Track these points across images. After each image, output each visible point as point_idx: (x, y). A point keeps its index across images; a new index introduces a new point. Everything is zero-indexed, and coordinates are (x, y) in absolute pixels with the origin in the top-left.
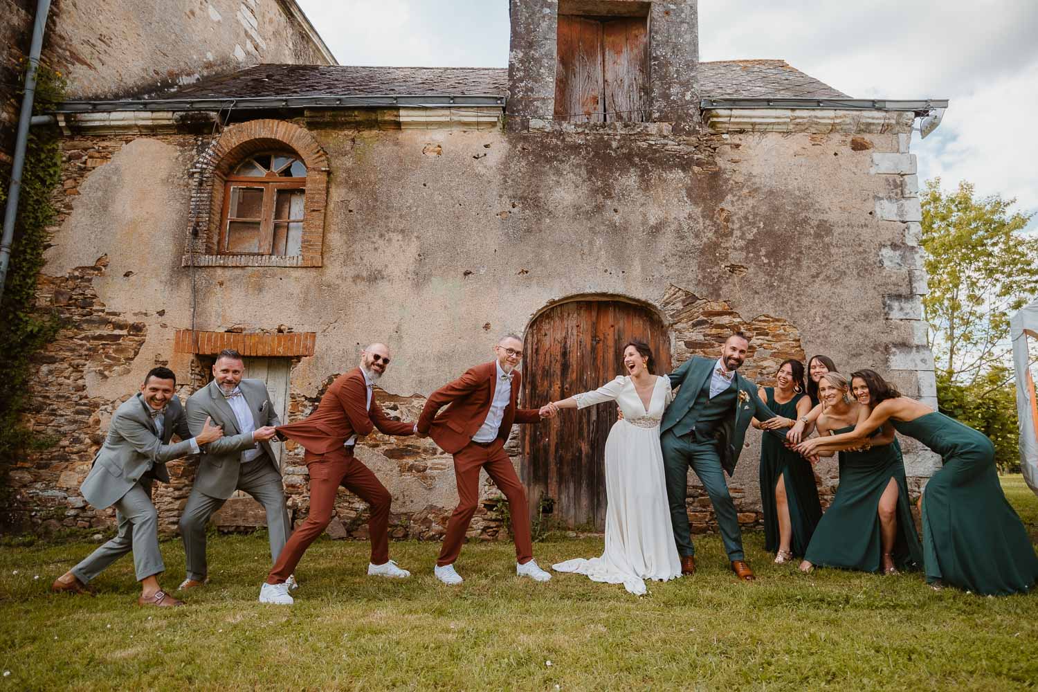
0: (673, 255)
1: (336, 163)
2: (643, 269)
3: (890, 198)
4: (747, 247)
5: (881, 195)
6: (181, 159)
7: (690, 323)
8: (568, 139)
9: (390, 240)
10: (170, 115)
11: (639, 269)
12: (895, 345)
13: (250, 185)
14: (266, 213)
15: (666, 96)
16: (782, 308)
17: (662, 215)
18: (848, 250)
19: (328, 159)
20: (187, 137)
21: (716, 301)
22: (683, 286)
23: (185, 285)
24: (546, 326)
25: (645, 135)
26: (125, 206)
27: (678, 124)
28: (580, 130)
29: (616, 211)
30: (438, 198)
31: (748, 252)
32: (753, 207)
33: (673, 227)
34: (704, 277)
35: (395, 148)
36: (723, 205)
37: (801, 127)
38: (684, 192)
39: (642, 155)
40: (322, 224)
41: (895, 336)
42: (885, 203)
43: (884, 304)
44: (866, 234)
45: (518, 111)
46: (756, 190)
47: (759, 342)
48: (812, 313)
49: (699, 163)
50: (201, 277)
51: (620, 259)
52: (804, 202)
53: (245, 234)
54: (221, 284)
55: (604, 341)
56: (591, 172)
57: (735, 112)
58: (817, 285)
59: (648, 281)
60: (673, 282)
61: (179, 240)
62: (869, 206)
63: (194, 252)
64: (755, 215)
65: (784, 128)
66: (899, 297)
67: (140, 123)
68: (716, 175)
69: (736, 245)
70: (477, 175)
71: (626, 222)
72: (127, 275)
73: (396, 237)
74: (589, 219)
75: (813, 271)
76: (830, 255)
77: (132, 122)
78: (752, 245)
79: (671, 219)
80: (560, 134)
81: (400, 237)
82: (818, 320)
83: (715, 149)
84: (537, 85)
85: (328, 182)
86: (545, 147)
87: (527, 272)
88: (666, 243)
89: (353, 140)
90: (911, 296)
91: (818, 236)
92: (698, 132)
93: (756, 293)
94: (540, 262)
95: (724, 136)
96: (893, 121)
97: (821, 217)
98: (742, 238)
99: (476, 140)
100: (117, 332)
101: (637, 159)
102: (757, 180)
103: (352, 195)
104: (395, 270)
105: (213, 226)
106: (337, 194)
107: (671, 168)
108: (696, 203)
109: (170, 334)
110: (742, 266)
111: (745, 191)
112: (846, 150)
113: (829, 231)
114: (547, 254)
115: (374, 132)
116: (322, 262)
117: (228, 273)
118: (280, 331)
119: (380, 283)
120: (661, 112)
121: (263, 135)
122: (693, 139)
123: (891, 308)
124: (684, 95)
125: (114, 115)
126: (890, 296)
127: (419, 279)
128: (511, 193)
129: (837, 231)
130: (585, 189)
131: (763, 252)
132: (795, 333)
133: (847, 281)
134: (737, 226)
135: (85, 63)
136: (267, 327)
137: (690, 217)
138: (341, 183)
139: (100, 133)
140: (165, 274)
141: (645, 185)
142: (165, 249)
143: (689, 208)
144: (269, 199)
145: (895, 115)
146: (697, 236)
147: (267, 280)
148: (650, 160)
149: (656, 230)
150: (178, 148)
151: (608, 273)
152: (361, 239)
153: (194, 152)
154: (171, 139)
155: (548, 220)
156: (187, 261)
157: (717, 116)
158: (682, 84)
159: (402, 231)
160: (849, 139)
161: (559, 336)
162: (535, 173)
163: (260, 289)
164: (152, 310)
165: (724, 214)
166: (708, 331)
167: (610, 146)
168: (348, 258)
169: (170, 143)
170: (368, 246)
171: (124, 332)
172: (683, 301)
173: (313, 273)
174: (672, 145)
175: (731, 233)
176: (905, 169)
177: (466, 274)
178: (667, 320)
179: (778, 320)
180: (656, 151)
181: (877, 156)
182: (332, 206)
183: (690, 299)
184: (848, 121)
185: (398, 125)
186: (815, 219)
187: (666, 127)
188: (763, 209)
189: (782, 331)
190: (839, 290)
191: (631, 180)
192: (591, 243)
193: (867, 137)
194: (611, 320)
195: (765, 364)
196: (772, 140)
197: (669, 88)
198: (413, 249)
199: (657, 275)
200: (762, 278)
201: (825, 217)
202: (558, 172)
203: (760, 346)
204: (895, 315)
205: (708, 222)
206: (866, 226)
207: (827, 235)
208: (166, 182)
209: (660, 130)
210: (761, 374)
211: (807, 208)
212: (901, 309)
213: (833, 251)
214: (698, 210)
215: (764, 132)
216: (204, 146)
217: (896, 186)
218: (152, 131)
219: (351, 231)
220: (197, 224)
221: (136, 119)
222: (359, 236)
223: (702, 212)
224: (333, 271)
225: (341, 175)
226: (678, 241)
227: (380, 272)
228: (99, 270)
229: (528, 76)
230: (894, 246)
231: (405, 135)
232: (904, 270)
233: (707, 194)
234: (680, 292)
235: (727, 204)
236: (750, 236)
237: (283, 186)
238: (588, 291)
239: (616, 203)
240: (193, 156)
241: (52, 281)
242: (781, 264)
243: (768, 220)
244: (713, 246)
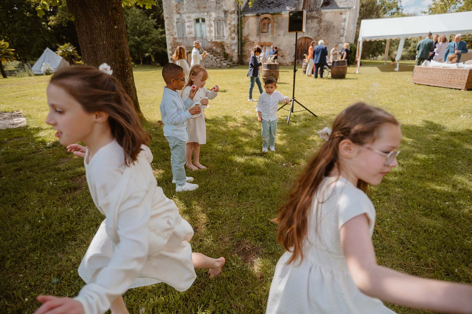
1: (274, 20)
2: (310, 33)
5: (343, 21)
6: (256, 20)
13: (264, 23)
14: (266, 26)
15: (316, 7)
16: (327, 38)
18: (336, 30)
24: (299, 41)
25: (312, 14)
26: (251, 26)
29: (308, 25)
35: (281, 17)
37: (333, 12)
38: (316, 22)
40: (273, 28)
41: (340, 41)
44: (339, 27)
46: (326, 21)
48: (330, 39)
49: (319, 18)
50: (260, 36)
51: (308, 32)
52: (332, 23)
53: (264, 29)
55: (306, 42)
57: (324, 10)
58: (332, 35)
59: (311, 35)
60: (314, 35)
62: (341, 23)
63: (259, 32)
65: (331, 12)
68: (321, 20)
69: (322, 30)
71: (309, 27)
72: (252, 36)
73: (281, 30)
75: (332, 33)
76: (334, 30)
77: (251, 15)
78: (324, 30)
79: (314, 26)
83: (321, 15)
84: (299, 7)
88: (313, 30)
89: (276, 17)
97: (334, 25)
100: (252, 43)
101: (311, 18)
105: (261, 29)
106: (275, 24)
107: (315, 19)
110: (323, 33)
111: (324, 22)
112: (339, 15)
113: (334, 27)
115: (279, 15)
116: (273, 33)
117: (263, 35)
118: (269, 42)
120: (315, 10)
121: (266, 16)
122: (319, 14)
124: (318, 7)
125: (248, 14)
127: (284, 35)
129: (336, 27)
133: (336, 34)
134: (323, 27)
136: (267, 42)
139: (247, 17)
140: (256, 35)
141: (312, 21)
142: (256, 32)
143: (317, 25)
144: (267, 24)
146: (317, 29)
147: (267, 36)
148: (313, 18)
149: (312, 28)
150: (256, 18)
151: (306, 34)
156: (258, 34)
157: (322, 11)
158: (318, 5)
160: (340, 13)
161: (301, 42)
164: (255, 40)
167: (308, 16)
168: (276, 33)
170: (278, 31)
173: (272, 35)
174: (316, 15)
180: (314, 16)
181: (343, 15)
182: (274, 26)
183: (316, 37)
184: (339, 10)
185: (282, 14)
187: (316, 12)
188: (326, 24)
190: (334, 35)
191: (310, 21)
193: (342, 13)
194: (307, 39)
198: (283, 32)
200: (325, 34)
204: (341, 39)
205: (319, 26)
208: (255, 23)
215: (328, 13)
216: (259, 18)
217: (345, 20)
218: (253, 16)
219: (276, 29)
220: (259, 29)
224: (275, 34)
225: (275, 22)
226: (315, 29)
228: (249, 35)
229: (298, 5)
230: (343, 29)
231: (283, 16)
232: (343, 32)
233: (319, 22)
235: (322, 24)
237: (268, 22)
238: (303, 37)
240: (258, 20)
241: (244, 37)
242: (327, 32)
243: (327, 26)
244: (319, 30)
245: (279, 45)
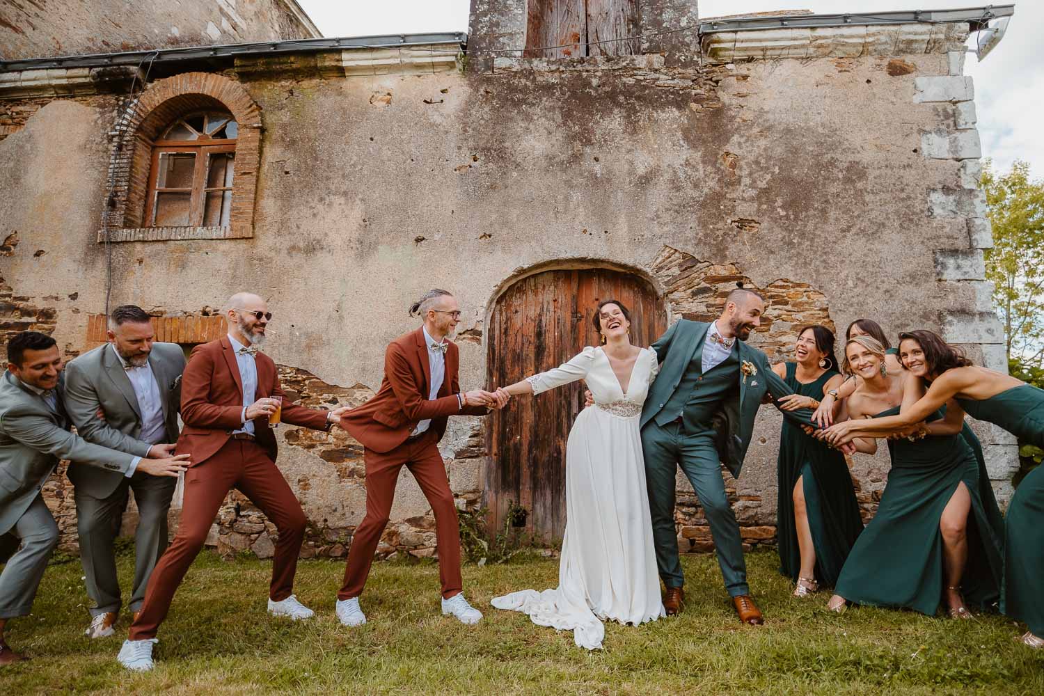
0: (667, 210)
1: (271, 119)
2: (630, 227)
3: (939, 132)
4: (758, 197)
5: (927, 128)
6: (100, 122)
7: (690, 291)
8: (539, 79)
9: (330, 205)
10: (86, 72)
11: (626, 229)
12: (952, 313)
13: (181, 151)
14: (197, 184)
15: (657, 23)
16: (803, 270)
17: (652, 162)
18: (888, 197)
19: (262, 115)
20: (108, 97)
21: (721, 264)
22: (679, 247)
23: (101, 264)
24: (516, 302)
25: (631, 69)
26: (38, 177)
27: (671, 55)
28: (554, 67)
29: (597, 160)
30: (386, 153)
31: (760, 204)
32: (765, 150)
33: (667, 176)
34: (706, 235)
35: (339, 98)
36: (728, 148)
37: (824, 51)
38: (679, 134)
39: (628, 93)
40: (253, 189)
41: (951, 302)
42: (934, 137)
43: (936, 261)
44: (910, 176)
45: (481, 49)
46: (769, 128)
47: (776, 313)
48: (842, 275)
49: (698, 100)
50: (118, 254)
51: (602, 215)
52: (830, 141)
53: (176, 206)
54: (141, 261)
55: (587, 318)
56: (567, 115)
57: (740, 35)
58: (848, 241)
59: (636, 242)
60: (667, 242)
61: (95, 213)
62: (913, 142)
63: (111, 226)
64: (769, 158)
65: (802, 52)
66: (954, 252)
67: (54, 82)
68: (718, 113)
69: (745, 195)
70: (432, 125)
71: (610, 172)
72: (38, 254)
73: (338, 200)
74: (564, 171)
75: (843, 224)
76: (865, 203)
77: (46, 82)
78: (764, 195)
79: (664, 166)
80: (530, 74)
81: (342, 200)
82: (850, 283)
83: (717, 82)
84: (503, 19)
85: (262, 141)
86: (513, 89)
87: (490, 236)
88: (658, 196)
89: (291, 92)
90: (970, 251)
91: (848, 180)
92: (696, 63)
93: (772, 252)
94: (505, 223)
95: (729, 66)
96: (942, 36)
97: (851, 158)
98: (753, 185)
99: (431, 84)
100: (25, 319)
101: (621, 98)
102: (770, 116)
103: (289, 155)
104: (337, 239)
105: (134, 197)
106: (272, 153)
107: (663, 106)
108: (694, 147)
109: (83, 321)
110: (753, 220)
111: (756, 130)
112: (882, 76)
113: (862, 175)
114: (514, 214)
115: (315, 81)
116: (253, 232)
117: (149, 248)
118: (205, 313)
119: (319, 254)
120: (651, 42)
121: (190, 91)
122: (690, 72)
123: (944, 266)
124: (678, 21)
125: (26, 75)
126: (943, 251)
127: (364, 248)
128: (471, 143)
129: (872, 174)
130: (559, 135)
131: (779, 202)
132: (822, 300)
133: (887, 234)
134: (745, 172)
135: (10, 26)
136: (190, 310)
137: (687, 163)
138: (277, 141)
140: (79, 253)
141: (633, 128)
142: (80, 222)
143: (686, 153)
144: (202, 165)
145: (943, 28)
146: (696, 186)
147: (192, 256)
148: (638, 98)
149: (646, 181)
150: (98, 109)
151: (588, 233)
152: (298, 205)
153: (115, 113)
154: (90, 100)
155: (515, 174)
156: (102, 236)
157: (719, 42)
158: (675, 9)
159: (345, 193)
160: (885, 62)
161: (532, 313)
162: (500, 119)
163: (182, 265)
164: (64, 293)
165: (730, 159)
166: (711, 301)
167: (589, 84)
168: (283, 227)
169: (89, 105)
170: (306, 212)
171: (33, 319)
172: (680, 265)
173: (243, 245)
174: (664, 80)
175: (739, 181)
176: (958, 94)
177: (419, 240)
178: (661, 289)
179: (799, 285)
180: (645, 87)
181: (921, 81)
182: (265, 168)
183: (689, 262)
184: (883, 38)
185: (341, 72)
186: (844, 160)
187: (657, 60)
188: (779, 151)
189: (805, 299)
190: (877, 246)
191: (615, 122)
192: (567, 199)
193: (908, 59)
194: (595, 292)
195: (784, 339)
196: (788, 68)
197: (661, 14)
198: (357, 213)
199: (648, 235)
200: (779, 234)
201: (857, 157)
202: (528, 118)
203: (778, 317)
204: (951, 274)
205: (709, 169)
206: (909, 166)
207: (860, 179)
208: (83, 148)
209: (650, 63)
210: (780, 352)
211: (833, 147)
212: (958, 267)
213: (868, 198)
214: (697, 155)
215: (778, 59)
216: (126, 105)
217: (947, 116)
218: (69, 91)
219: (286, 196)
220: (115, 194)
221: (51, 78)
222: (295, 201)
223: (704, 156)
224: (267, 241)
225: (275, 133)
226: (673, 193)
227: (318, 241)
228: (9, 249)
229: (493, 9)
230: (947, 190)
231: (350, 83)
232: (961, 219)
233: (707, 136)
234: (677, 254)
235: (734, 147)
236: (762, 184)
237: (216, 149)
238: (563, 256)
239: (596, 151)
240: (113, 118)
242: (802, 216)
243: (786, 164)
244: (717, 198)
245: (313, 343)
